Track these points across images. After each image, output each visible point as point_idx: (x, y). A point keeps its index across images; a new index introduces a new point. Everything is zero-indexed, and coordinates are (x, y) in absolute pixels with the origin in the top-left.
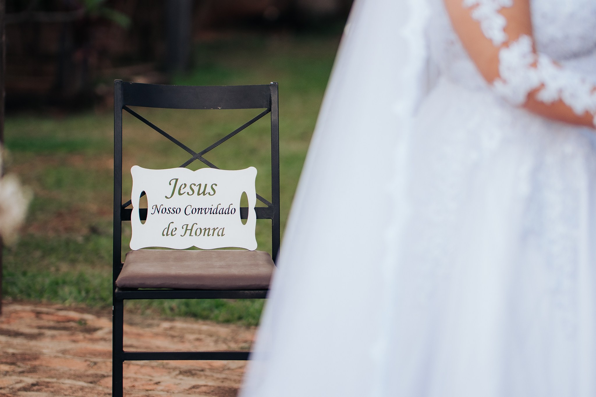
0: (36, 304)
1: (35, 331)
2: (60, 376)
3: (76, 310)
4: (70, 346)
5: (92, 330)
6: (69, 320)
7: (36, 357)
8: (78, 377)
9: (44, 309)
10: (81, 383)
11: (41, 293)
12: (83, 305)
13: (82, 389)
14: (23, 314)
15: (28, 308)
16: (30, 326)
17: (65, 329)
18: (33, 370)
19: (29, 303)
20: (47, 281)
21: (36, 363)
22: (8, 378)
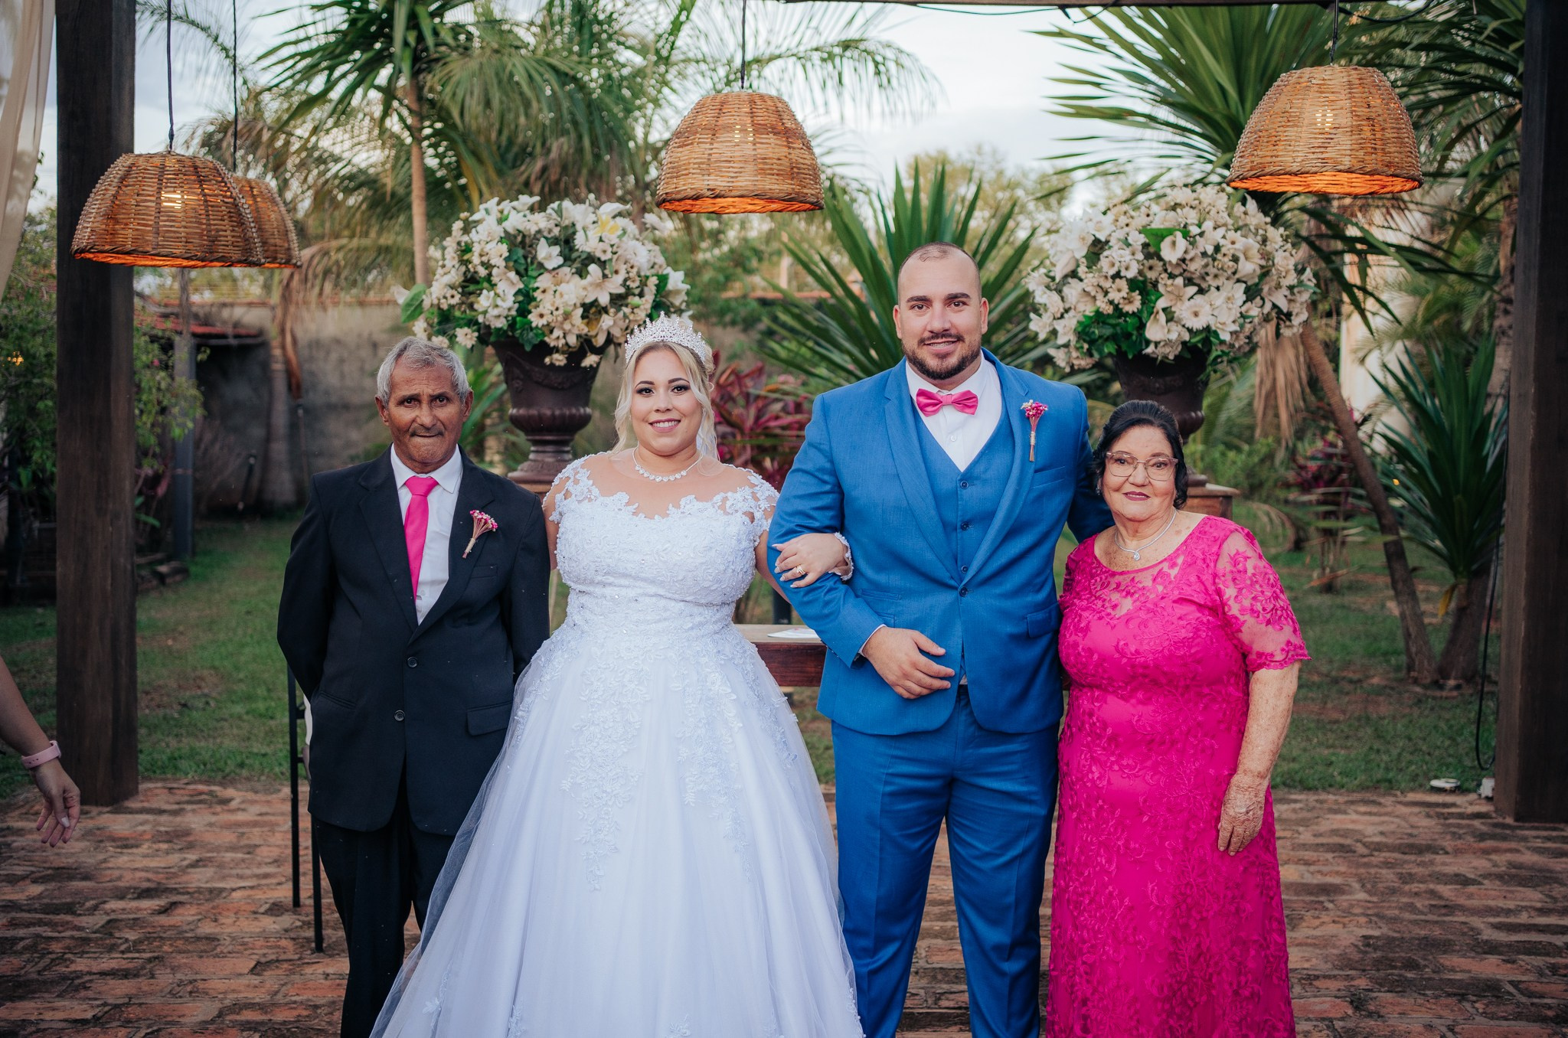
0: (164, 780)
1: (176, 807)
2: (217, 849)
3: (201, 782)
4: (213, 819)
5: (225, 801)
6: (201, 793)
7: (187, 833)
8: (233, 848)
9: (175, 785)
10: (240, 855)
11: (163, 768)
12: (204, 778)
13: (243, 860)
14: (158, 791)
15: (159, 785)
16: (168, 803)
17: (200, 802)
18: (191, 846)
19: (157, 780)
20: (164, 757)
21: (191, 838)
22: (171, 857)
